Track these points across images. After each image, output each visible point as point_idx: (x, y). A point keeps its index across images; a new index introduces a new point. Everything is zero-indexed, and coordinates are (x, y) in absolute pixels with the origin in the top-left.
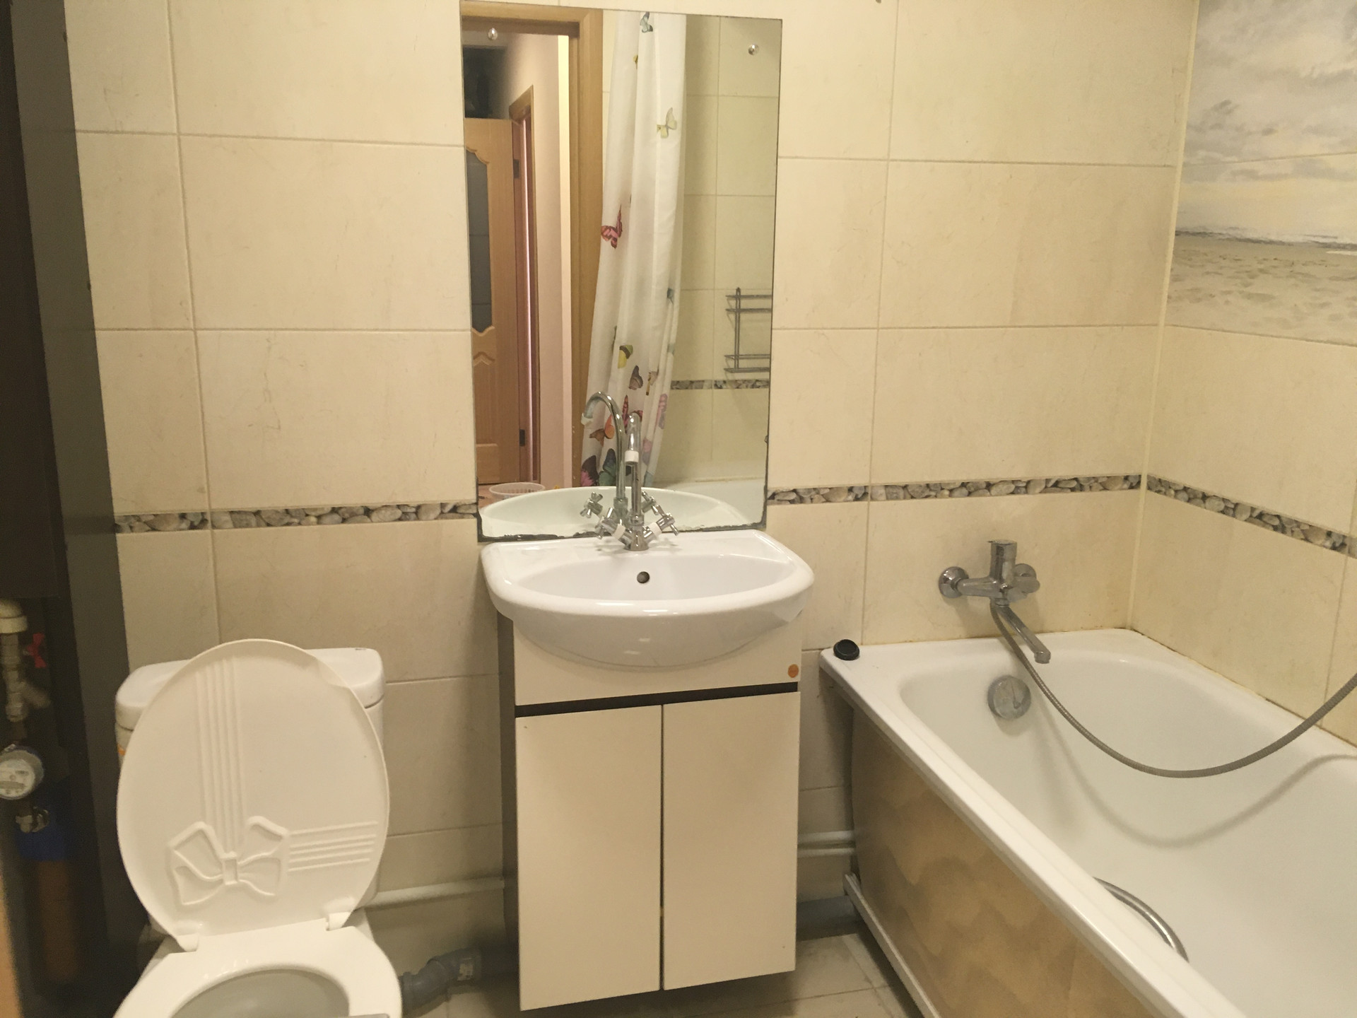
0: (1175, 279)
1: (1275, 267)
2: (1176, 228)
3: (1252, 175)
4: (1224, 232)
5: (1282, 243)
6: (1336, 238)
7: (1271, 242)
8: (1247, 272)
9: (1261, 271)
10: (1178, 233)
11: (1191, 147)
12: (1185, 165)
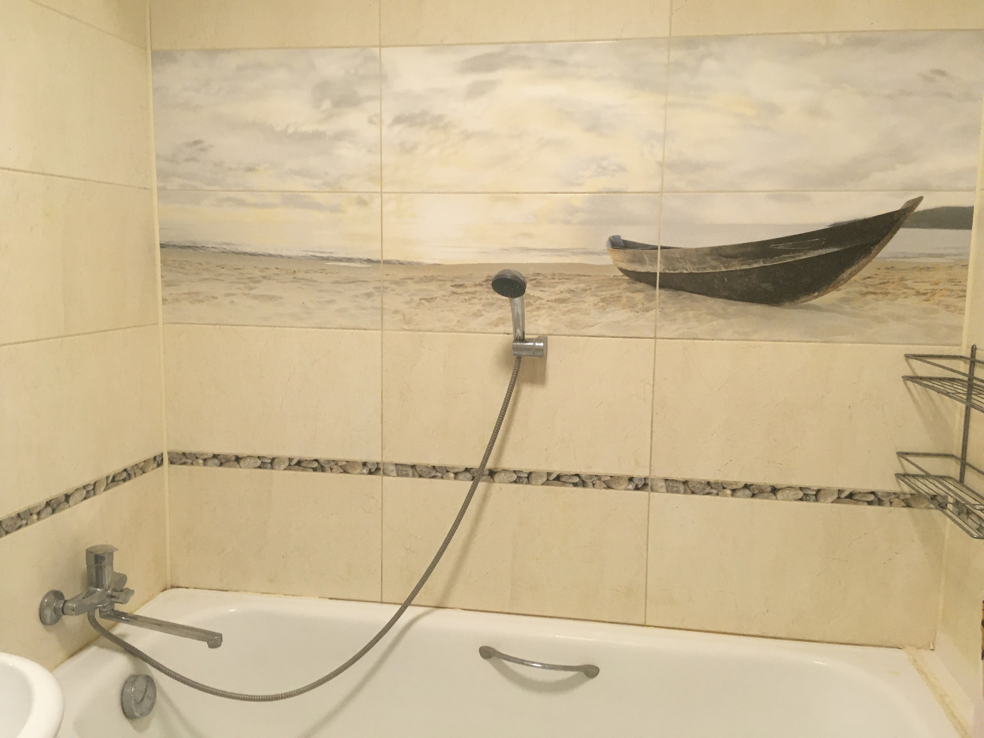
0: (167, 284)
1: (278, 275)
2: (160, 241)
3: (242, 203)
4: (218, 246)
5: (281, 256)
6: (332, 253)
7: (270, 255)
8: (249, 278)
9: (264, 277)
10: (162, 246)
11: (163, 175)
12: (159, 189)
